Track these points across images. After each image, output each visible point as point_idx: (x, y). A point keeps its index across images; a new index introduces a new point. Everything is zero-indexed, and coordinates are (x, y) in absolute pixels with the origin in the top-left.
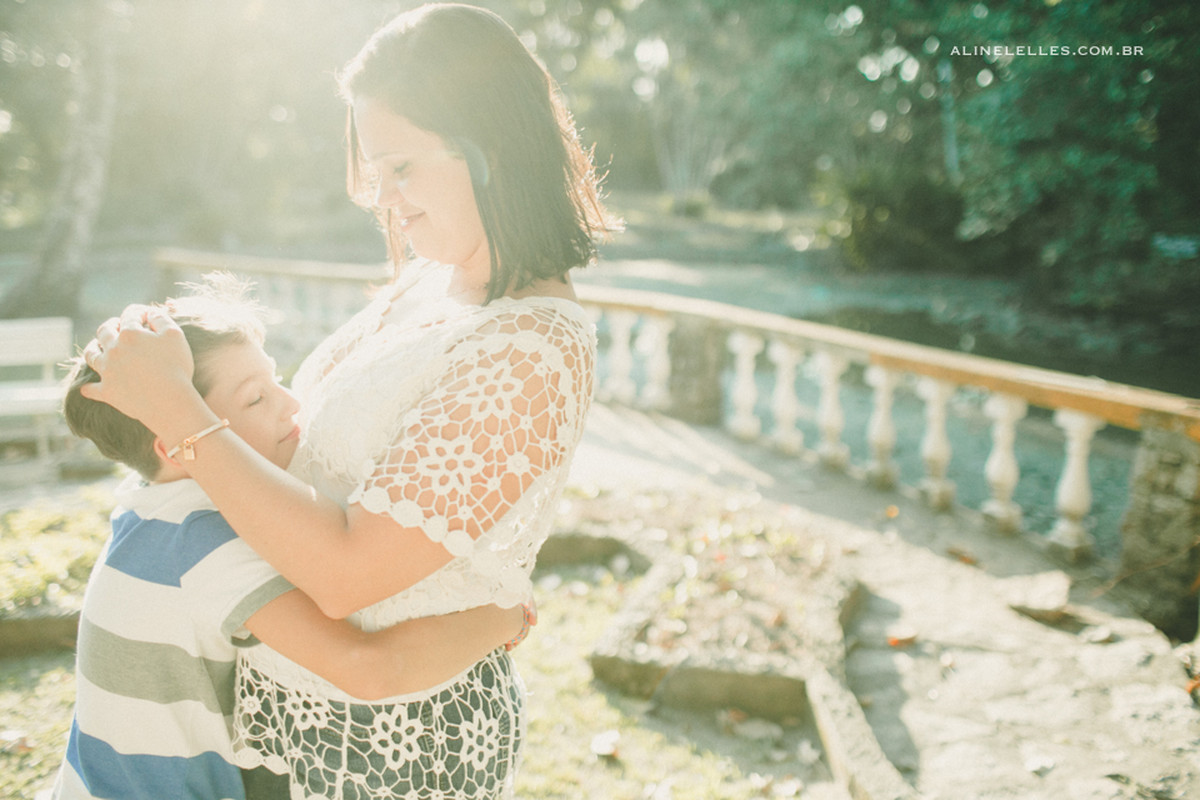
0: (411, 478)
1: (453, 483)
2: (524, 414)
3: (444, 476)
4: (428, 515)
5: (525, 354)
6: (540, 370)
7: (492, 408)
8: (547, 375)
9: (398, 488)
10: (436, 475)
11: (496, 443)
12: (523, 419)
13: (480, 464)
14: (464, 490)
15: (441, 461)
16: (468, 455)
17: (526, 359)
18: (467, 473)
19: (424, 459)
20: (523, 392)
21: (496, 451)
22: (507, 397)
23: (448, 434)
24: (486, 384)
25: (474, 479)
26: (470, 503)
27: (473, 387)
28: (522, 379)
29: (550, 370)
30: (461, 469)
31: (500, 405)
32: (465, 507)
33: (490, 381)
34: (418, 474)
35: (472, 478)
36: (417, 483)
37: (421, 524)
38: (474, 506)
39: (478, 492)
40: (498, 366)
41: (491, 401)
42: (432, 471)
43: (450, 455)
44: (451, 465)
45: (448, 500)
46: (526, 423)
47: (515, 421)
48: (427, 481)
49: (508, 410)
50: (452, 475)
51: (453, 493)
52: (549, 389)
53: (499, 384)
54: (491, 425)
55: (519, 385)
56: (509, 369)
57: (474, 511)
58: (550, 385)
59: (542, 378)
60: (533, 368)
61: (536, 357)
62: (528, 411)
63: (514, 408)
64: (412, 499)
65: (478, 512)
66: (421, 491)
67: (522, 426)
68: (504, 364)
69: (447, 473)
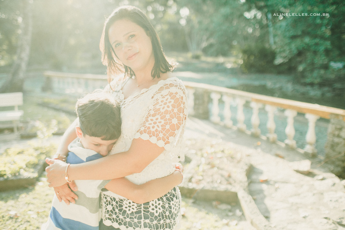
0: (145, 128)
1: (156, 127)
2: (175, 108)
3: (153, 126)
4: (150, 136)
5: (173, 93)
6: (178, 96)
7: (166, 108)
8: (180, 97)
9: (142, 131)
10: (151, 126)
11: (168, 116)
12: (175, 109)
13: (163, 122)
14: (160, 129)
15: (152, 122)
16: (159, 120)
17: (174, 94)
18: (160, 125)
19: (148, 122)
20: (174, 103)
21: (167, 118)
22: (170, 105)
23: (154, 116)
24: (164, 102)
25: (162, 126)
26: (162, 132)
27: (160, 103)
28: (173, 99)
29: (180, 96)
30: (158, 124)
31: (168, 107)
32: (161, 134)
33: (165, 101)
34: (146, 126)
35: (161, 125)
36: (146, 129)
37: (149, 139)
38: (163, 133)
39: (163, 129)
40: (166, 97)
41: (166, 106)
42: (150, 125)
43: (155, 120)
44: (155, 123)
45: (155, 132)
46: (176, 110)
47: (173, 110)
48: (149, 128)
49: (171, 108)
50: (156, 125)
51: (157, 130)
52: (181, 101)
53: (167, 102)
54: (166, 112)
55: (173, 101)
56: (169, 98)
57: (163, 134)
58: (181, 100)
59: (178, 98)
60: (176, 96)
61: (177, 93)
62: (176, 107)
63: (172, 107)
64: (146, 133)
65: (164, 135)
66: (148, 130)
67: (175, 111)
68: (168, 96)
69: (154, 125)
